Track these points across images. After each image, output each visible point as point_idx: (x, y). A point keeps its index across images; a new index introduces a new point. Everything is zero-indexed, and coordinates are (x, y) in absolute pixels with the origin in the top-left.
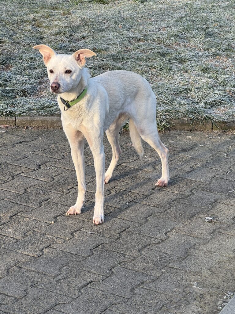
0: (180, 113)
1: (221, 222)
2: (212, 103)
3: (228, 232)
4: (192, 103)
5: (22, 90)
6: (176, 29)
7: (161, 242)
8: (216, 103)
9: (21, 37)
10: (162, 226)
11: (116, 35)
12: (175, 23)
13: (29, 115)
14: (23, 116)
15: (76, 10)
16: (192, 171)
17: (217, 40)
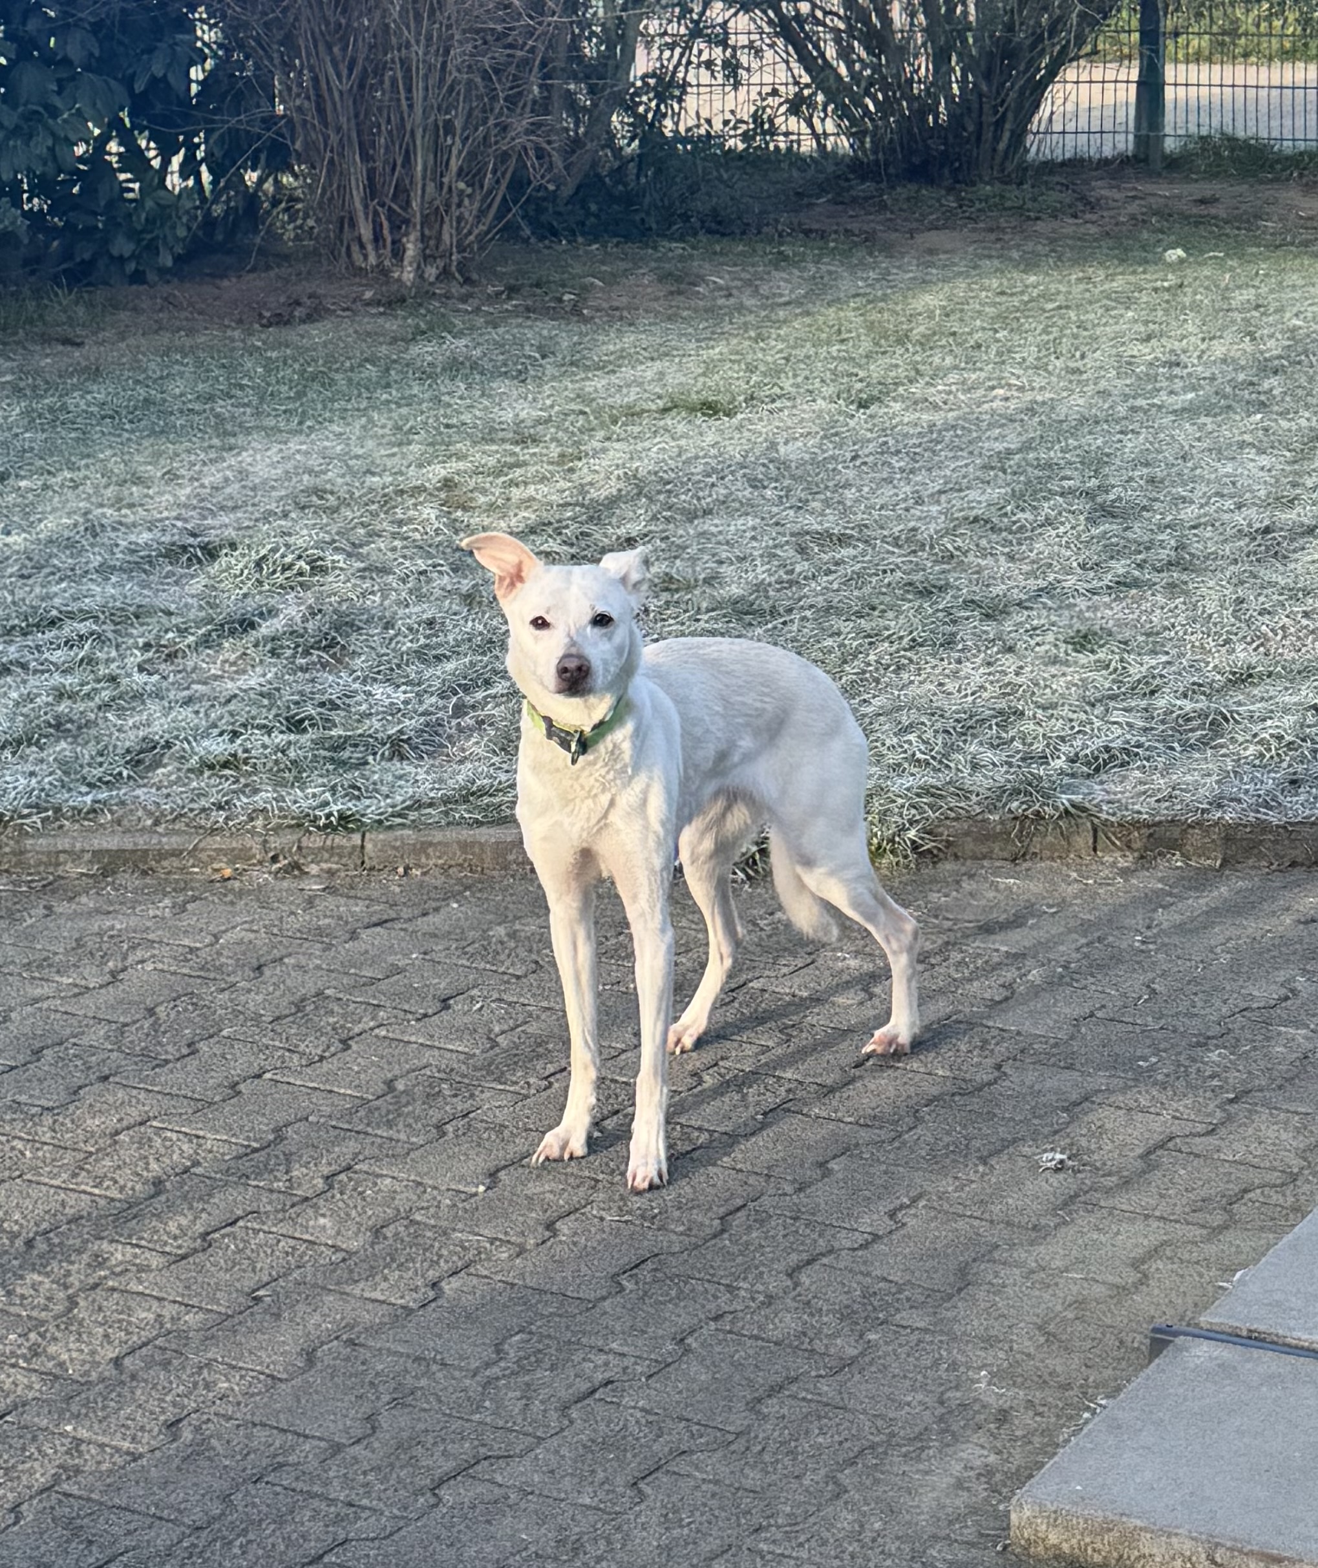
0: (974, 798)
1: (1097, 1169)
2: (1096, 759)
3: (1122, 1201)
4: (1023, 759)
5: (389, 737)
6: (980, 499)
7: (873, 1241)
8: (1113, 757)
9: (394, 549)
10: (881, 1190)
11: (754, 528)
12: (978, 473)
13: (414, 825)
14: (390, 827)
15: (607, 444)
16: (1006, 999)
17: (1138, 531)
